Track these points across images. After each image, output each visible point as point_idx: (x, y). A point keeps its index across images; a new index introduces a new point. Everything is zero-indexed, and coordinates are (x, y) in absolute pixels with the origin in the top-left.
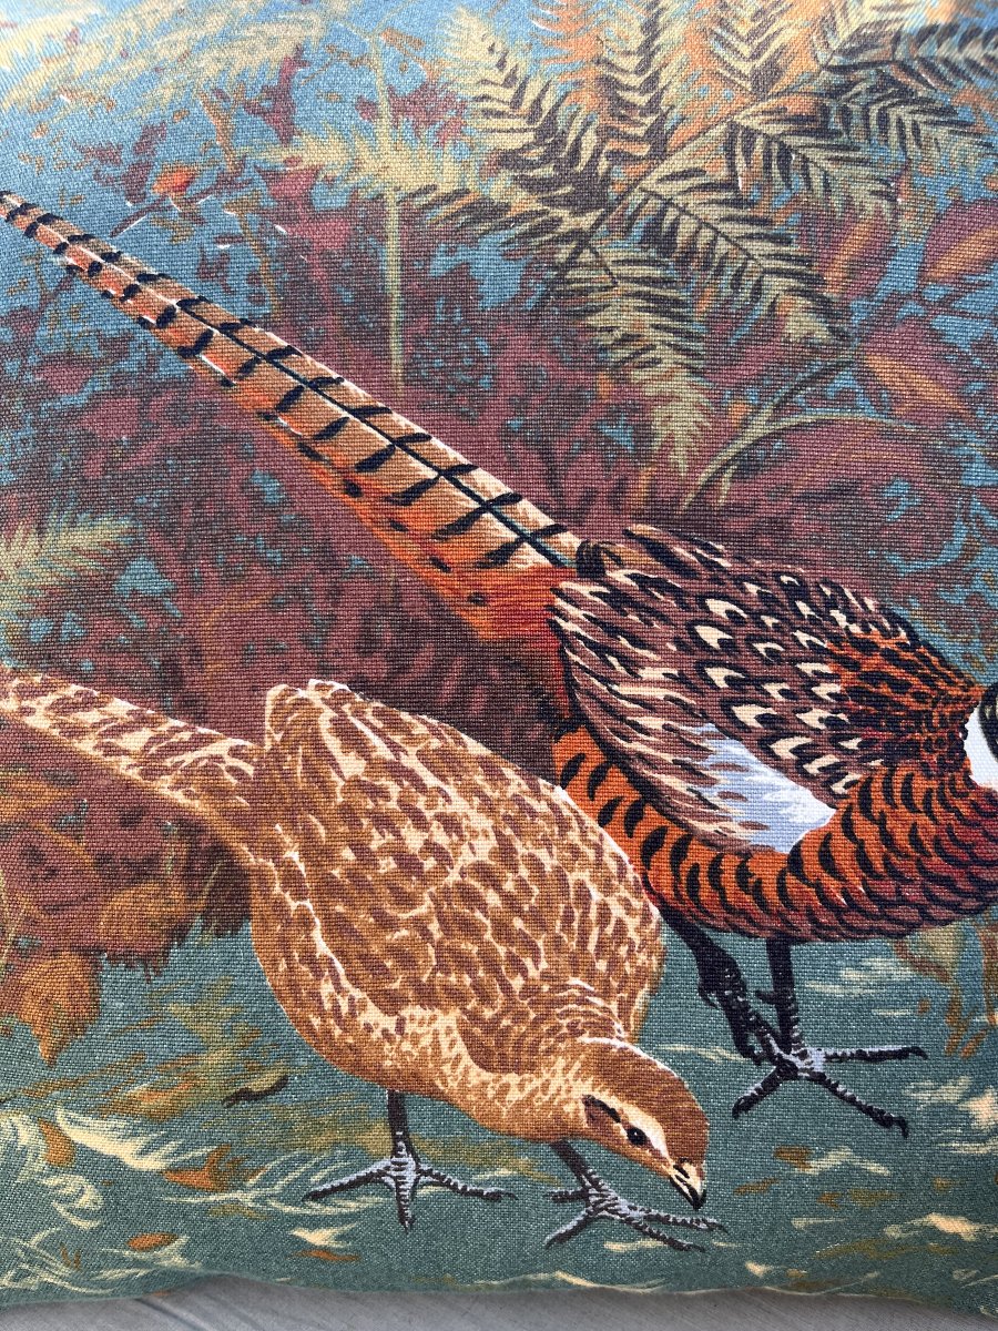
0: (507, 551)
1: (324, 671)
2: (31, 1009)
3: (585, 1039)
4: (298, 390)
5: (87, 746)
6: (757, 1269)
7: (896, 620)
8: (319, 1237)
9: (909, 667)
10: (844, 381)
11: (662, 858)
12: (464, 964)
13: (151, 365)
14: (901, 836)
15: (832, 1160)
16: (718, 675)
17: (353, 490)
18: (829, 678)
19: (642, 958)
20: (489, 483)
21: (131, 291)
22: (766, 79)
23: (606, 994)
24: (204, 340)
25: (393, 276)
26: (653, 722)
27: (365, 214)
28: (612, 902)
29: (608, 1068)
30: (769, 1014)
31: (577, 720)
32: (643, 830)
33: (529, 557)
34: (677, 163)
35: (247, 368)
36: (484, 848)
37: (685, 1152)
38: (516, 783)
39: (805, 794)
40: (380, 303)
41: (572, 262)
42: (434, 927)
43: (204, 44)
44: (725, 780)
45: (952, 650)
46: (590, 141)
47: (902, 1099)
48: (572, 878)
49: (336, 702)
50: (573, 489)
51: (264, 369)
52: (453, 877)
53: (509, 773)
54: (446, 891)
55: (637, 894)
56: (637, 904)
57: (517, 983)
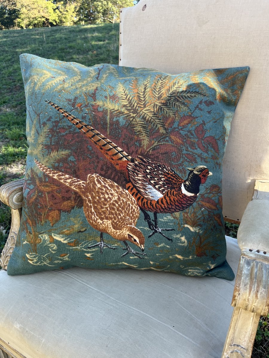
0: (122, 158)
1: (96, 173)
2: (50, 218)
3: (128, 225)
4: (95, 135)
5: (62, 181)
6: (151, 263)
7: (172, 170)
9: (174, 177)
10: (167, 138)
11: (140, 201)
12: (112, 214)
13: (75, 130)
14: (172, 199)
15: (162, 245)
16: (149, 176)
17: (101, 149)
18: (163, 178)
19: (137, 214)
21: (72, 120)
22: (159, 98)
23: (132, 219)
24: (82, 127)
25: (108, 121)
26: (140, 182)
27: (105, 112)
28: (133, 206)
29: (132, 230)
30: (154, 223)
31: (130, 181)
32: (138, 196)
33: (125, 159)
34: (147, 108)
35: (88, 131)
36: (116, 198)
37: (141, 243)
38: (121, 189)
39: (159, 193)
40: (107, 124)
41: (132, 121)
42: (109, 208)
43: (84, 85)
44: (149, 190)
45: (180, 175)
46: (136, 104)
48: (128, 203)
49: (97, 177)
50: (131, 151)
51: (90, 132)
52: (112, 202)
53: (120, 188)
54: (111, 204)
55: (136, 205)
56: (136, 207)
57: (120, 217)
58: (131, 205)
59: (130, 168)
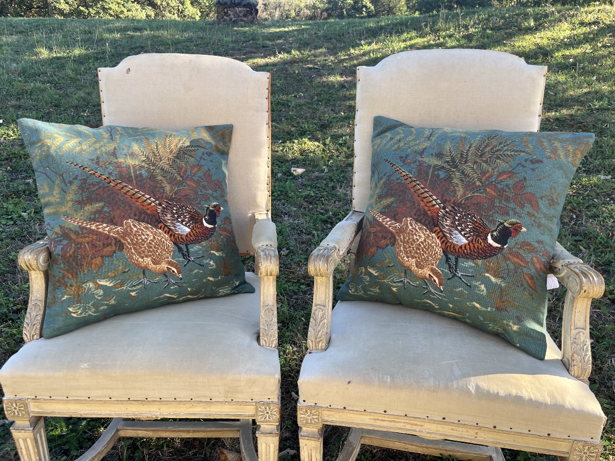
1: (131, 218)
2: (93, 266)
3: (166, 259)
4: (123, 187)
5: (101, 230)
6: (189, 289)
8: (133, 294)
10: (184, 184)
11: (172, 237)
12: (151, 252)
13: (104, 184)
15: (196, 271)
16: (176, 216)
17: (132, 198)
20: (148, 197)
21: (100, 176)
22: (171, 152)
23: (168, 254)
24: (110, 182)
25: (133, 174)
27: (128, 167)
29: (169, 263)
30: (187, 254)
31: (161, 222)
32: (170, 234)
33: (153, 204)
34: (163, 162)
35: (116, 185)
36: (152, 237)
37: (179, 272)
38: (155, 230)
40: (132, 177)
41: (153, 172)
42: (147, 248)
43: (102, 146)
44: (178, 227)
45: (200, 211)
46: (153, 159)
47: (202, 262)
49: (132, 222)
50: (157, 197)
51: (119, 185)
52: (149, 241)
58: (165, 242)
59: (159, 211)
